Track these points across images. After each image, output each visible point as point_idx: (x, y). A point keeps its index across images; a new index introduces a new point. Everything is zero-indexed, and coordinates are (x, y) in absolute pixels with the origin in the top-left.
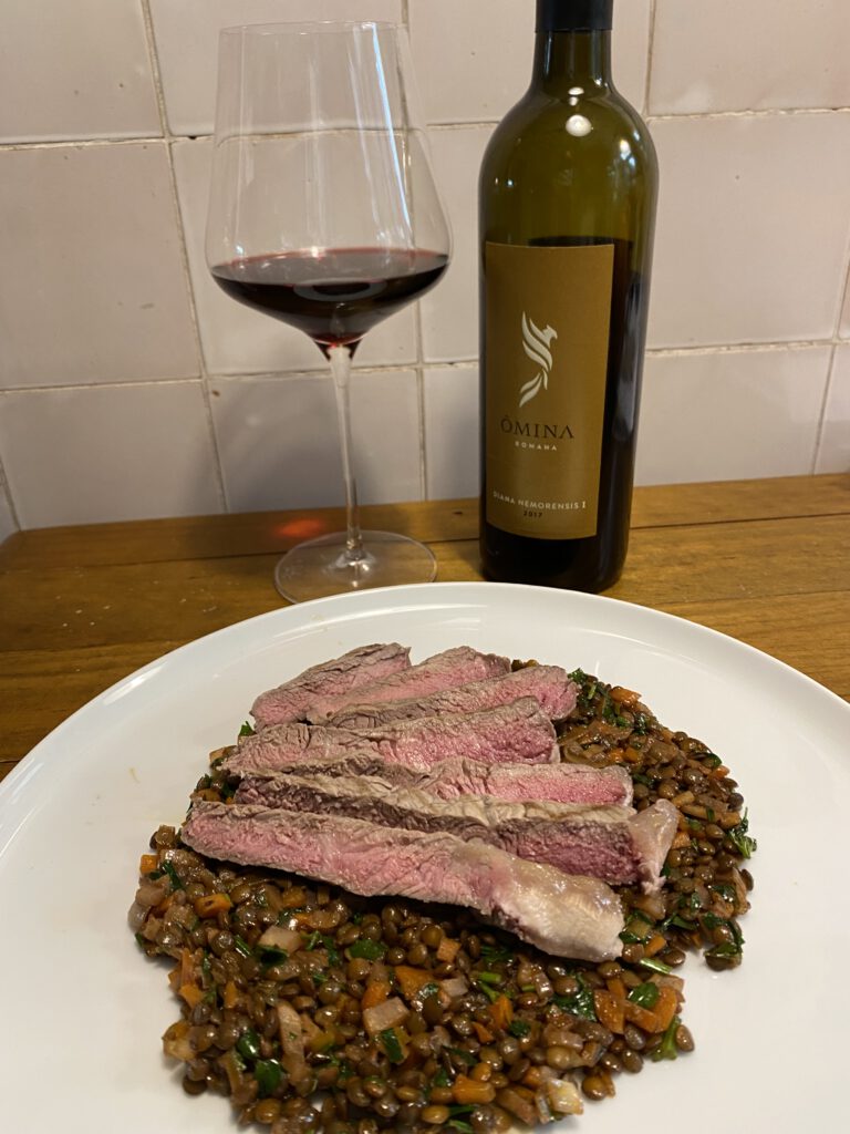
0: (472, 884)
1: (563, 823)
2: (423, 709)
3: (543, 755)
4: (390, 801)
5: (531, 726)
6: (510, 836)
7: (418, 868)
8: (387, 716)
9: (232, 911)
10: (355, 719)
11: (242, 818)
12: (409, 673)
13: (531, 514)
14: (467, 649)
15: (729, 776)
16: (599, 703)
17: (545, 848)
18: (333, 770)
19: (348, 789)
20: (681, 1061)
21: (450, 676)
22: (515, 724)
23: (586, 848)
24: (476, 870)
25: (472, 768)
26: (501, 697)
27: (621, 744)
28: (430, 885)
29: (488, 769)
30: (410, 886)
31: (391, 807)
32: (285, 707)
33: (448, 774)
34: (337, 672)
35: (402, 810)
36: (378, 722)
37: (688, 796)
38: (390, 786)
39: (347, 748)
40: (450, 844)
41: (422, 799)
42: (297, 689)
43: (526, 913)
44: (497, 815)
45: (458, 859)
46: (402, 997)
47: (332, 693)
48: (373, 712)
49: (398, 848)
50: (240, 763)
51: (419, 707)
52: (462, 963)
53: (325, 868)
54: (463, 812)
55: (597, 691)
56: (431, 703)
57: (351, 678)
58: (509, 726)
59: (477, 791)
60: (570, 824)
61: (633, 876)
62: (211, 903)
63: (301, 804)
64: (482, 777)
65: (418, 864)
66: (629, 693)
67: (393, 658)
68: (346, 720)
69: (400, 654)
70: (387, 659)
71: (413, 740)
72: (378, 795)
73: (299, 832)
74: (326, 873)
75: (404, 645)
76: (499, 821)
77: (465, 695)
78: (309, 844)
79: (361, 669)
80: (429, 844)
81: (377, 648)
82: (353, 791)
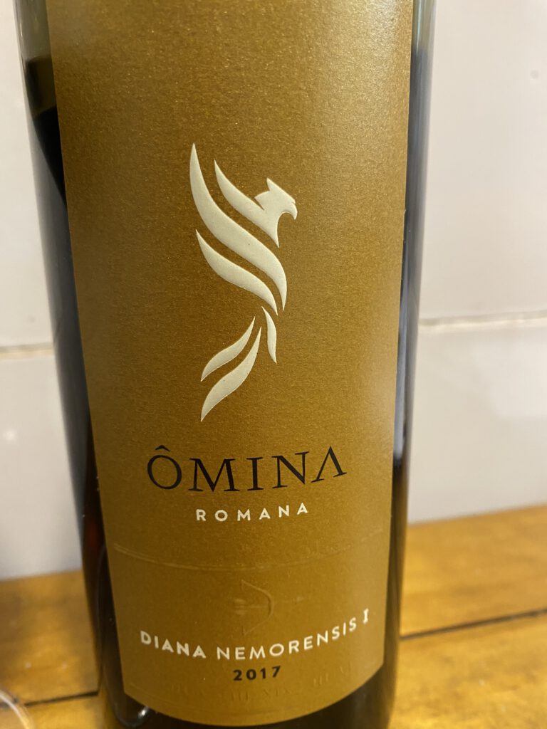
13: (251, 675)
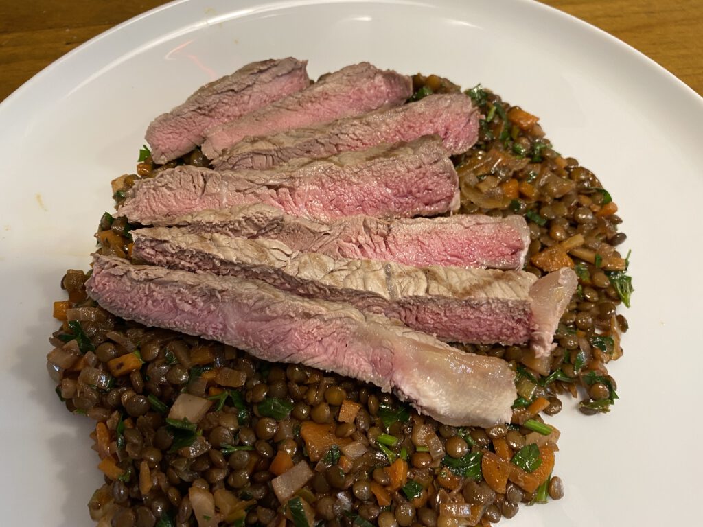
0: (373, 363)
1: (466, 301)
2: (323, 144)
3: (443, 203)
4: (291, 271)
5: (434, 173)
6: (411, 307)
7: (320, 342)
8: (286, 154)
9: (143, 370)
10: (252, 157)
11: (141, 282)
12: (307, 93)
14: (366, 65)
15: (617, 214)
16: (498, 126)
17: (445, 319)
18: (231, 227)
19: (247, 256)
20: (551, 503)
21: (350, 97)
22: (418, 171)
23: (484, 320)
24: (377, 351)
25: (373, 226)
26: (402, 131)
27: (515, 176)
28: (332, 358)
29: (388, 226)
30: (313, 357)
31: (292, 277)
32: (180, 134)
33: (349, 232)
34: (231, 93)
35: (302, 280)
36: (276, 159)
37: (579, 239)
38: (289, 252)
39: (245, 194)
40: (351, 324)
41: (323, 266)
42: (190, 114)
43: (425, 397)
44: (398, 289)
45: (360, 339)
46: (308, 460)
47: (228, 116)
48: (270, 150)
49: (300, 321)
50: (137, 208)
51: (318, 142)
52: (362, 424)
53: (228, 335)
54: (365, 286)
55: (497, 112)
56: (330, 138)
57: (246, 98)
58: (410, 174)
59: (377, 250)
60: (472, 302)
61: (526, 339)
62: (121, 365)
63: (200, 263)
64: (382, 235)
65: (319, 338)
66: (528, 116)
67: (289, 73)
68: (242, 159)
69: (296, 68)
70: (282, 75)
71: (312, 188)
72: (277, 265)
73: (200, 299)
74: (232, 338)
75: (300, 58)
76: (400, 297)
77: (366, 128)
78: (210, 312)
79: (256, 88)
80: (330, 320)
81: (270, 64)
82: (252, 258)
